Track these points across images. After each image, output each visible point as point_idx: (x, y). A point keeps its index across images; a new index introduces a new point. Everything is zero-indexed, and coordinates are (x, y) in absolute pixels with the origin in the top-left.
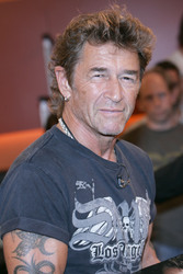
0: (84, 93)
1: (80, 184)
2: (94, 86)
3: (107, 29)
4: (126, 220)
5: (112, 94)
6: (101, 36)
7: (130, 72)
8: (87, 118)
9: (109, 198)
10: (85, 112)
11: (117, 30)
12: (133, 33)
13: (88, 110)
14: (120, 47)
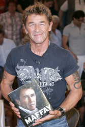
4: (38, 74)
5: (36, 29)
7: (42, 22)
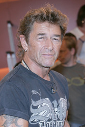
0: (34, 46)
1: (33, 92)
2: (39, 43)
3: (45, 15)
4: (56, 109)
6: (42, 19)
8: (36, 59)
9: (47, 99)
10: (35, 56)
11: (50, 15)
12: (58, 17)
13: (37, 55)
14: (52, 23)
